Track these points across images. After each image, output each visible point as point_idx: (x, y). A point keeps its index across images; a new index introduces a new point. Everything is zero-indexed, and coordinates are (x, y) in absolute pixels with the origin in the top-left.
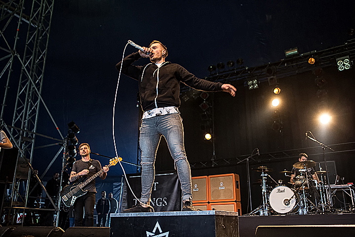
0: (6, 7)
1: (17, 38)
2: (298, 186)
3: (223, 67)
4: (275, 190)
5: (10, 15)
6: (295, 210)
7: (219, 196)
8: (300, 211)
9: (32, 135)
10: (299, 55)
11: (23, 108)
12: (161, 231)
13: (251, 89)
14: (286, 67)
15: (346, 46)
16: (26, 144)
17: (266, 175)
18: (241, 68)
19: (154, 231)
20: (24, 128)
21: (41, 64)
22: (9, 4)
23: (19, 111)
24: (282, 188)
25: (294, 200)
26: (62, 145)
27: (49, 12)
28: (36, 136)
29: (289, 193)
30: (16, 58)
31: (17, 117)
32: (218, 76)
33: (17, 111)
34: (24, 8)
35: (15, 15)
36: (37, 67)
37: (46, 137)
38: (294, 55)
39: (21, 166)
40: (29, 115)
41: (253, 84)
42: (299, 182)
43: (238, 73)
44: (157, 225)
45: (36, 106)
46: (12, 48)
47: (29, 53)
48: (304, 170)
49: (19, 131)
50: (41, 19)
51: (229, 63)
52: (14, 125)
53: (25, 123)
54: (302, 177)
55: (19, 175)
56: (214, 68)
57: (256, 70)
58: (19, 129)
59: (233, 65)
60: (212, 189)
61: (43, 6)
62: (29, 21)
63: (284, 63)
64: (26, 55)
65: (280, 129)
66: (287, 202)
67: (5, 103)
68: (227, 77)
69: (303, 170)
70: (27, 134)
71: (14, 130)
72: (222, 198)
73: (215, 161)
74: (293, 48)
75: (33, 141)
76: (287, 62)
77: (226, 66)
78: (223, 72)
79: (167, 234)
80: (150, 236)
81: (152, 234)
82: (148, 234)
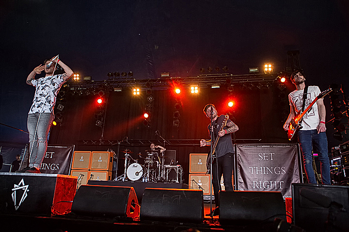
3: (119, 75)
4: (132, 165)
6: (141, 179)
7: (98, 166)
8: (143, 180)
10: (169, 78)
12: (24, 184)
14: (160, 84)
15: (198, 78)
17: (128, 155)
18: (131, 78)
19: (19, 184)
24: (136, 164)
25: (142, 173)
29: (139, 168)
32: (113, 81)
38: (166, 77)
43: (128, 82)
44: (22, 181)
54: (149, 159)
56: (112, 75)
57: (141, 82)
59: (126, 75)
60: (93, 161)
63: (159, 81)
65: (149, 125)
66: (137, 174)
68: (120, 83)
72: (100, 168)
73: (102, 141)
74: (167, 73)
76: (162, 80)
77: (121, 75)
78: (118, 79)
79: (27, 186)
80: (16, 187)
81: (17, 186)
82: (15, 186)
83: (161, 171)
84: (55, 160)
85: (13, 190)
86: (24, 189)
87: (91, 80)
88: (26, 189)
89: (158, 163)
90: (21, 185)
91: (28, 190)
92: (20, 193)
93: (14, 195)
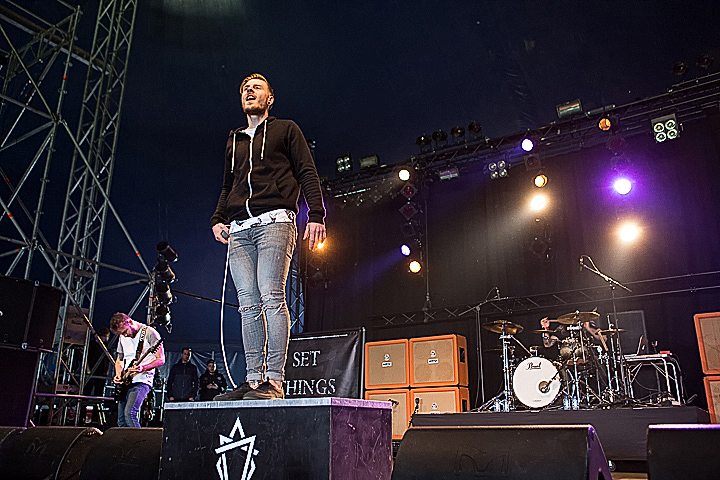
0: (47, 37)
1: (63, 92)
2: (566, 357)
3: (444, 138)
4: (524, 364)
5: (53, 52)
6: (559, 401)
7: (429, 376)
8: (567, 403)
9: (93, 266)
10: (583, 114)
11: (77, 217)
12: (243, 435)
13: (495, 179)
14: (559, 136)
15: (670, 96)
16: (82, 282)
17: (509, 337)
18: (478, 139)
19: (232, 435)
20: (78, 253)
21: (109, 138)
22: (52, 31)
23: (70, 224)
24: (535, 360)
25: (557, 383)
26: (147, 284)
27: (125, 44)
28: (100, 267)
29: (548, 369)
30: (60, 128)
31: (66, 233)
32: (433, 156)
33: (67, 222)
34: (76, 39)
35: (62, 49)
36: (103, 143)
37: (116, 268)
38: (574, 114)
39: (73, 322)
40: (89, 230)
41: (498, 170)
42: (567, 350)
43: (471, 149)
44: (238, 424)
45: (101, 215)
46: (54, 110)
47: (88, 119)
48: (577, 328)
49: (70, 260)
50: (110, 56)
51: (454, 131)
52: (62, 248)
53: (80, 244)
54: (572, 340)
55: (69, 337)
56: (427, 141)
57: (505, 142)
58: (69, 256)
59: (462, 134)
60: (416, 363)
61: (113, 32)
62: (88, 60)
63: (555, 128)
64: (83, 123)
65: (548, 252)
66: (544, 387)
67: (42, 210)
68: (450, 156)
69: (574, 328)
70: (85, 265)
71: (61, 258)
72: (434, 379)
73: (428, 312)
74: (572, 102)
75: (95, 276)
76: (561, 126)
77: (450, 136)
78: (444, 147)
79: (252, 440)
80: (226, 444)
81: (228, 440)
82: (223, 439)
83: (612, 375)
84: (325, 369)
85: (218, 451)
86: (245, 448)
87: (379, 163)
88: (251, 447)
89: (600, 349)
90: (237, 437)
91: (256, 452)
92: (236, 458)
93: (222, 465)
